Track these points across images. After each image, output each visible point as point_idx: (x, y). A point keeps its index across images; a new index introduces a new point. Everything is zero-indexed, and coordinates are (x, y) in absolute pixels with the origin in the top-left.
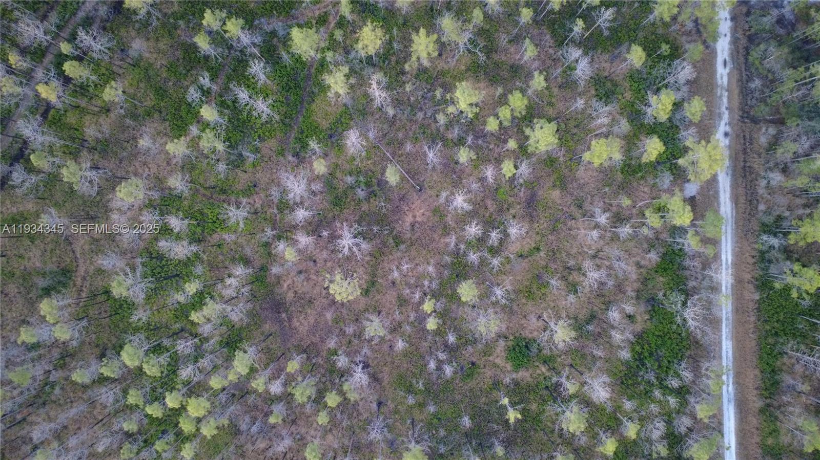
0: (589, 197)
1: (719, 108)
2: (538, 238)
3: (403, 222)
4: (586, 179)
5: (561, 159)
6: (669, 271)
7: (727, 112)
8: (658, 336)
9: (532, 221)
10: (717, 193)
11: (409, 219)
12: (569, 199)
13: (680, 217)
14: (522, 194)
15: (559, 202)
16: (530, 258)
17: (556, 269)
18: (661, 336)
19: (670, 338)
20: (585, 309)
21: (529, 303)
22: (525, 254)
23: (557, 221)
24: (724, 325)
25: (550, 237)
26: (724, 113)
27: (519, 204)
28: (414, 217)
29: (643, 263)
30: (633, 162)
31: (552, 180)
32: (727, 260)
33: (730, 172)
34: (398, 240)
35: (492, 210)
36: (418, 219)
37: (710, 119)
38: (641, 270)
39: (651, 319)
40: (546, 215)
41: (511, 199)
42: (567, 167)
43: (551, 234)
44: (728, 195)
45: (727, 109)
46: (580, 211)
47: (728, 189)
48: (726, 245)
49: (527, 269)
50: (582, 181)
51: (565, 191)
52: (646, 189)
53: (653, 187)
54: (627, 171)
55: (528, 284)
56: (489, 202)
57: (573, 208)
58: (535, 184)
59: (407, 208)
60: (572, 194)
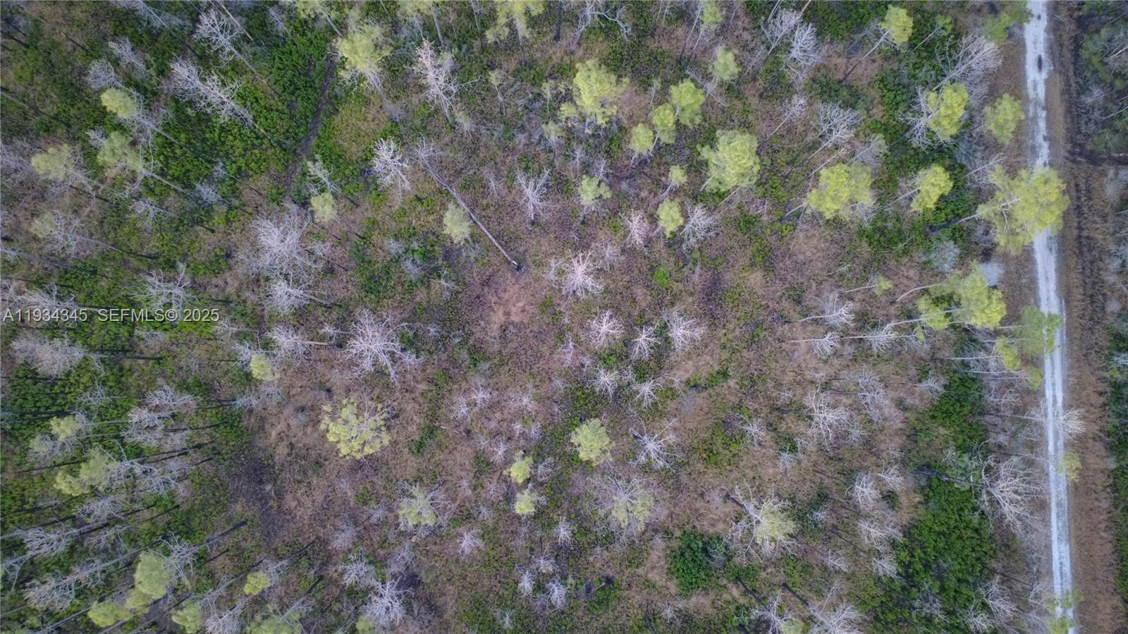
0: (814, 285)
1: (1033, 138)
2: (725, 355)
3: (488, 322)
4: (808, 254)
5: (765, 218)
6: (954, 417)
7: (1046, 145)
8: (939, 534)
9: (713, 326)
10: (1034, 281)
11: (498, 318)
12: (779, 288)
13: (983, 311)
14: (696, 278)
15: (760, 292)
16: (710, 390)
17: (756, 410)
18: (943, 534)
19: (960, 538)
20: (808, 484)
21: (709, 471)
22: (702, 382)
23: (757, 327)
24: (1054, 515)
25: (745, 353)
26: (1040, 146)
27: (692, 294)
28: (507, 314)
29: (909, 401)
30: (890, 225)
31: (749, 252)
32: (1055, 401)
33: (1055, 246)
34: (477, 353)
35: (644, 304)
36: (515, 318)
37: (1018, 155)
38: (907, 414)
39: (926, 502)
40: (738, 314)
41: (677, 287)
42: (774, 233)
43: (748, 348)
44: (1052, 285)
45: (1045, 139)
46: (798, 309)
47: (1053, 275)
48: (1053, 373)
49: (706, 410)
50: (801, 257)
51: (771, 275)
52: (911, 273)
53: (923, 269)
54: (878, 240)
55: (707, 435)
56: (639, 292)
57: (786, 304)
58: (719, 260)
59: (494, 299)
60: (783, 280)
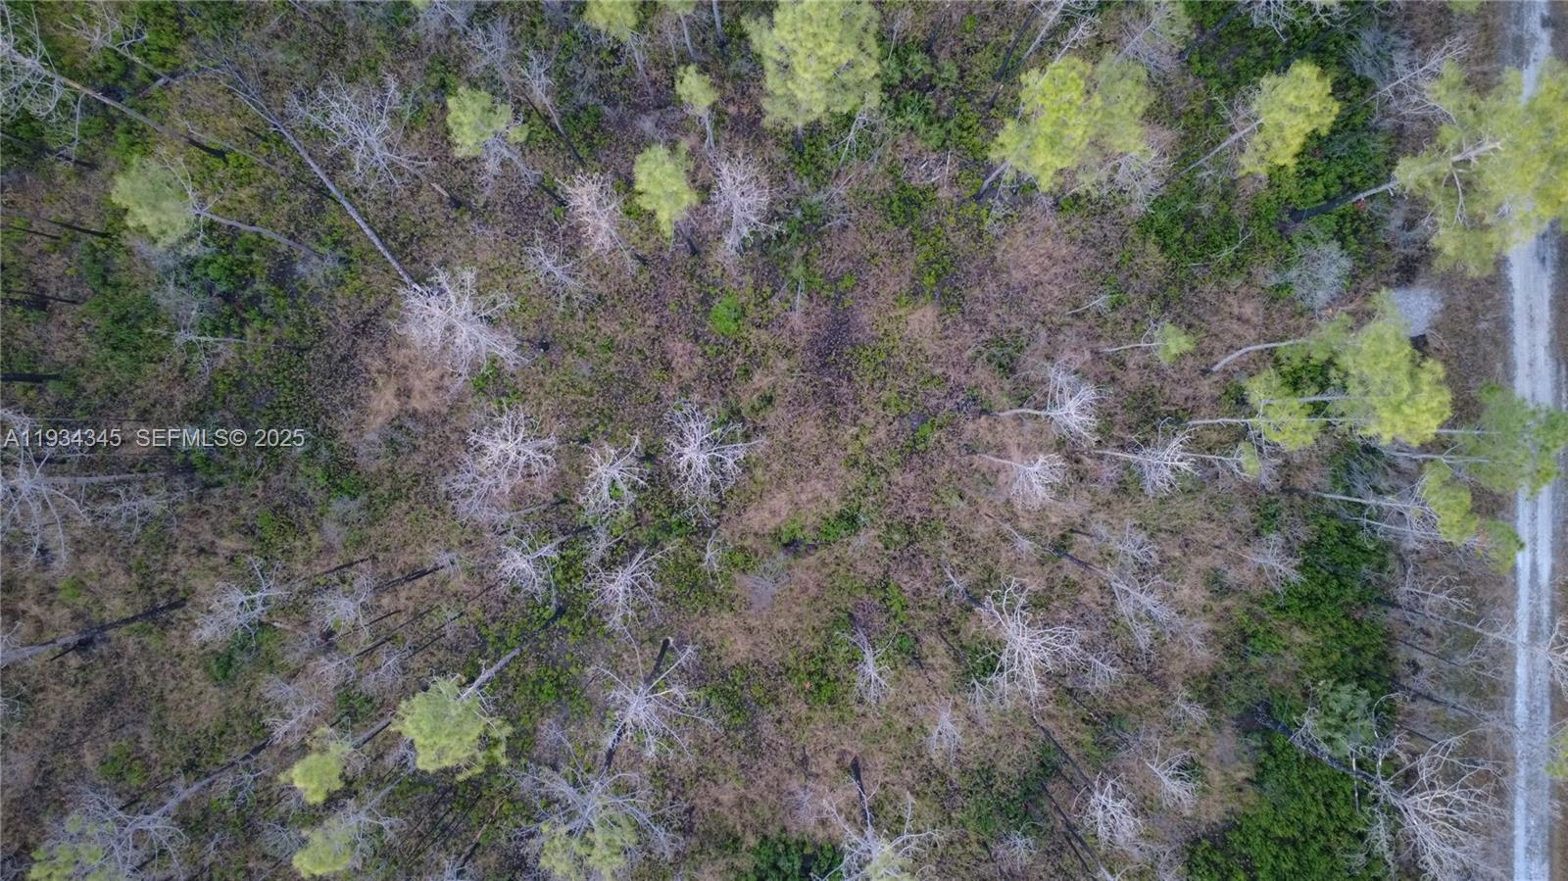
0: (1043, 333)
2: (856, 479)
3: (363, 411)
4: (1033, 269)
5: (944, 193)
6: (1325, 608)
9: (831, 419)
10: (1504, 326)
11: (384, 402)
12: (969, 340)
14: (796, 319)
15: (931, 347)
16: (823, 552)
17: (917, 592)
18: (1294, 843)
20: (1021, 741)
21: (817, 716)
22: (809, 536)
23: (924, 421)
25: (896, 476)
27: (788, 354)
28: (404, 393)
29: (1232, 576)
30: (1205, 207)
31: (909, 265)
34: (341, 473)
35: (686, 374)
36: (417, 403)
37: (1487, 58)
38: (1228, 602)
39: (1258, 782)
40: (885, 395)
41: (757, 337)
42: (963, 224)
43: (904, 465)
46: (1007, 385)
49: (813, 590)
50: (1018, 275)
51: (956, 312)
52: (1248, 310)
53: (1274, 300)
54: (1182, 241)
55: (814, 644)
56: (678, 347)
57: (982, 373)
58: (848, 283)
60: (980, 324)
